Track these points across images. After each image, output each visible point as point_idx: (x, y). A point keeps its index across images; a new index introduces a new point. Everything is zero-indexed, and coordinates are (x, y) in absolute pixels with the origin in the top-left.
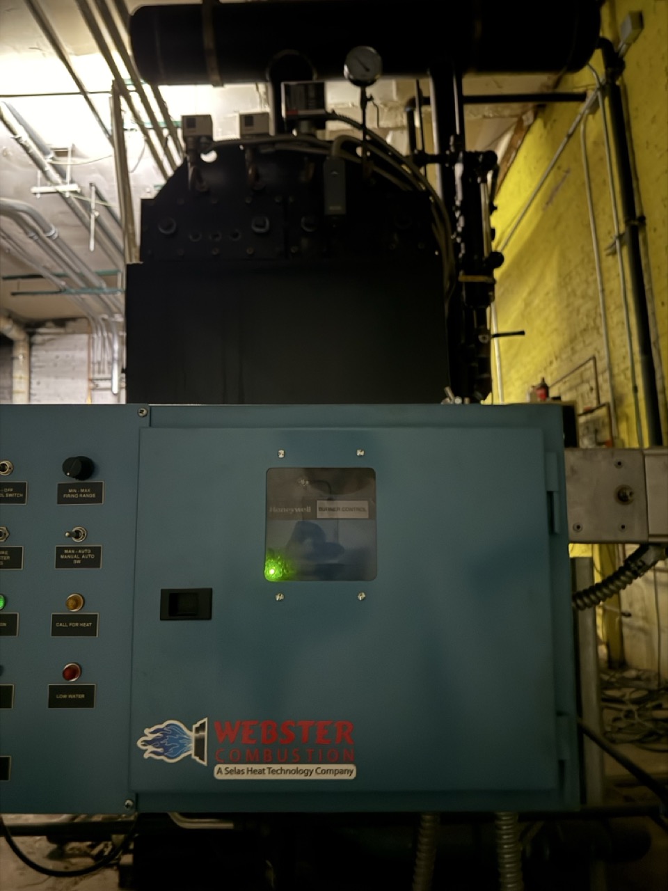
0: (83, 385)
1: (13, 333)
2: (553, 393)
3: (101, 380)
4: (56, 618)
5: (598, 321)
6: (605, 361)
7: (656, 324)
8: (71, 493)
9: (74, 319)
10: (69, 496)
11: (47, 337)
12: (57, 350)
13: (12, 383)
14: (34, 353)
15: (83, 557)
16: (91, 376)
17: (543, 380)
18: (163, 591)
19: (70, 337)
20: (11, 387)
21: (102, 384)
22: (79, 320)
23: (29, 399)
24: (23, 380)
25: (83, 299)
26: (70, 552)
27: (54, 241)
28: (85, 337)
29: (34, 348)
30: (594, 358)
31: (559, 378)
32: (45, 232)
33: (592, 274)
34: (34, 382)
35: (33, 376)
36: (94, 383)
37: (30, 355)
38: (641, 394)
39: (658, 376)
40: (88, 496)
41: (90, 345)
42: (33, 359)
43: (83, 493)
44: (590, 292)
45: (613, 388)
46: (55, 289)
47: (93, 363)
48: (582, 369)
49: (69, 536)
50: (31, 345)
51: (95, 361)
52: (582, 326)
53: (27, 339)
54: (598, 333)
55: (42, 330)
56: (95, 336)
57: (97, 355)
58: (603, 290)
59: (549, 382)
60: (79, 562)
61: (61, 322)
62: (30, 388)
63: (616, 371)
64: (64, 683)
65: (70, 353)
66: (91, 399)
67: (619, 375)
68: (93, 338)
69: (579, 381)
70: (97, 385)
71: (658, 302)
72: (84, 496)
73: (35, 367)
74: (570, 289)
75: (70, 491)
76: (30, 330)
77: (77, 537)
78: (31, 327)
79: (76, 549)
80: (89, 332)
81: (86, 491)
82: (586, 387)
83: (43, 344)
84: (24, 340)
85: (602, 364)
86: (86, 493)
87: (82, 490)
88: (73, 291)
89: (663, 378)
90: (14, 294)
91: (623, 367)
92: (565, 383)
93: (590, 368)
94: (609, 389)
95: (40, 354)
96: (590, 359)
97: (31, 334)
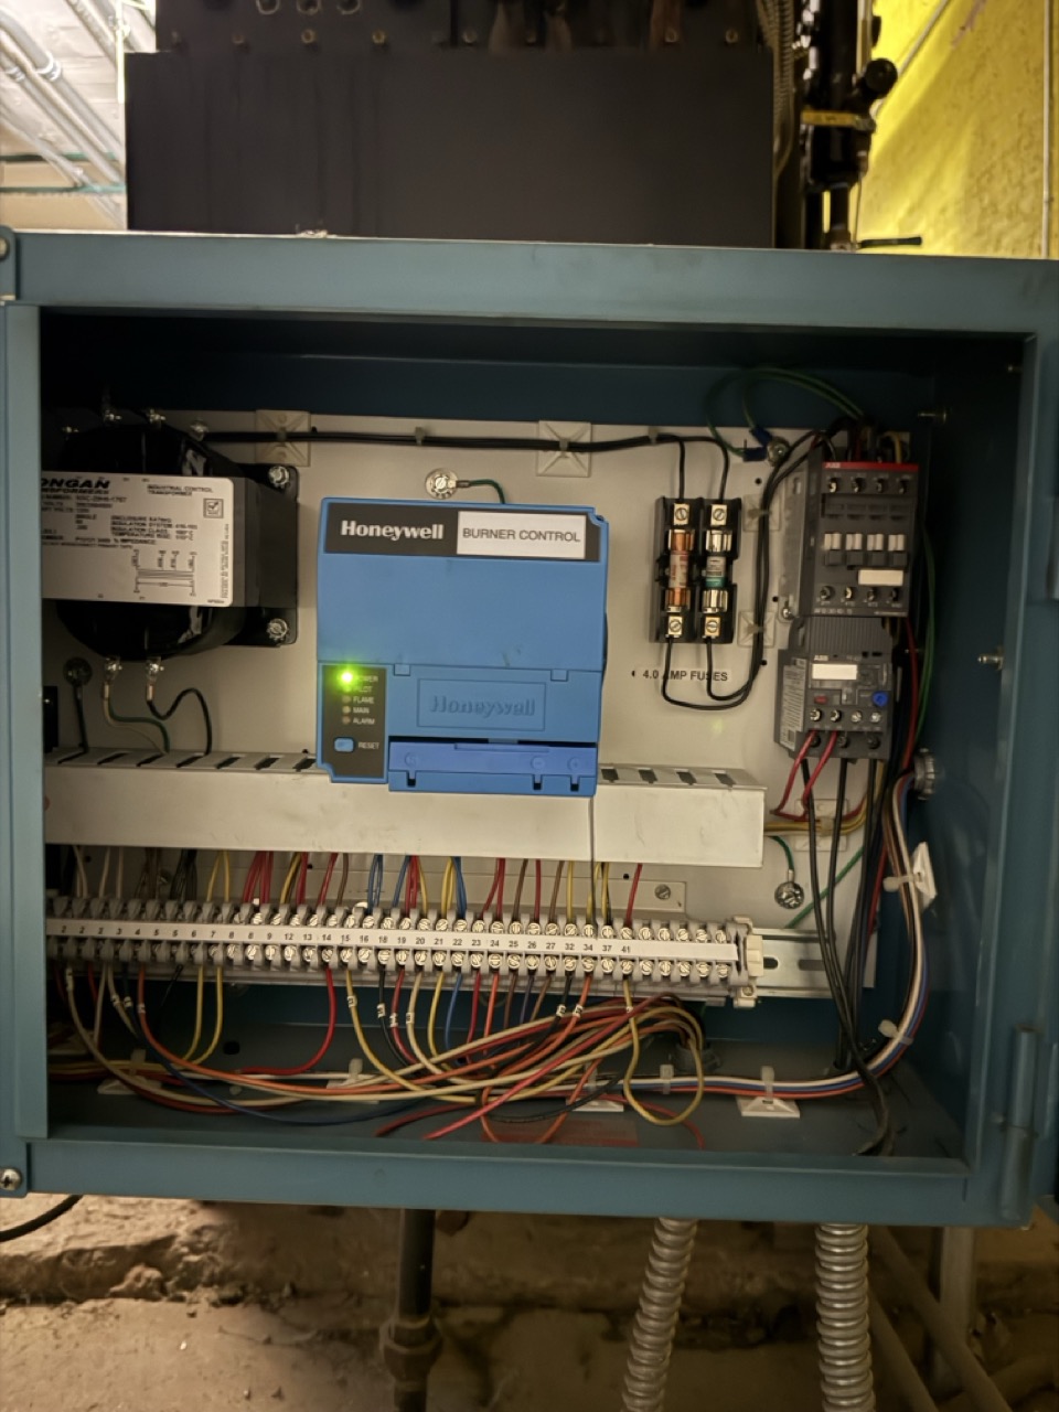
27: (54, 84)
32: (36, 67)
33: (1033, 170)
44: (1025, 206)
46: (67, 184)
74: (986, 201)
88: (97, 188)
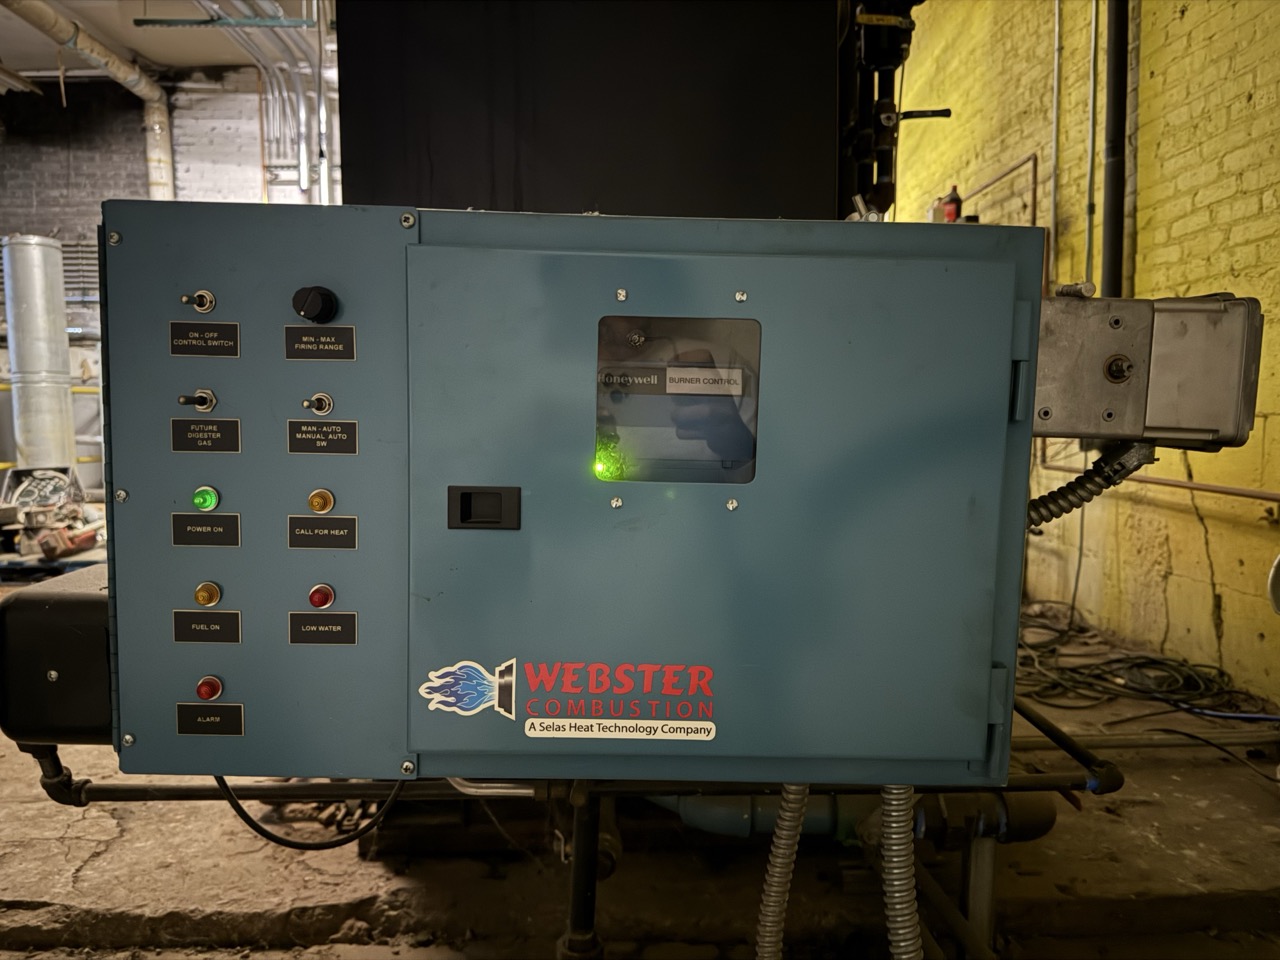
0: (256, 175)
1: (143, 88)
2: (967, 210)
3: (282, 167)
4: (295, 523)
5: (1046, 99)
6: (1051, 163)
7: (1136, 107)
8: (306, 343)
9: (235, 68)
10: (303, 346)
11: (195, 96)
12: (212, 117)
13: (147, 168)
14: (177, 122)
15: (330, 436)
16: (267, 163)
17: (955, 188)
18: (450, 489)
19: (232, 96)
20: (146, 175)
21: (284, 175)
22: (243, 70)
23: (175, 195)
24: (162, 165)
25: (247, 34)
26: (310, 429)
28: (255, 98)
29: (176, 113)
30: (1035, 159)
31: (977, 188)
33: (1047, 22)
34: (181, 167)
35: (178, 158)
36: (271, 172)
37: (171, 126)
38: (1099, 216)
39: (1128, 189)
40: (331, 347)
41: (263, 112)
42: (176, 131)
43: (324, 343)
44: (1040, 51)
45: (1057, 206)
46: (206, 17)
47: (269, 141)
48: (1015, 173)
49: (309, 407)
50: (171, 109)
51: (272, 137)
52: (1022, 106)
53: (165, 98)
54: (1045, 118)
55: (186, 85)
56: (270, 97)
57: (275, 128)
58: (1061, 49)
59: (962, 193)
60: (324, 444)
61: (216, 72)
62: (175, 178)
63: (1064, 180)
64: (311, 610)
65: (232, 124)
66: (269, 197)
67: (1068, 185)
68: (266, 100)
69: (1007, 192)
70: (277, 176)
71: (1144, 72)
72: (326, 347)
73: (179, 145)
74: (1009, 46)
75: (305, 339)
76: (170, 84)
77: (320, 408)
78: (170, 78)
79: (320, 425)
80: (261, 91)
81: (328, 340)
82: (1016, 203)
83: (189, 108)
84: (159, 100)
85: (1045, 168)
86: (328, 343)
87: (323, 339)
88: (231, 21)
89: (1135, 192)
90: (139, 23)
91: (1076, 173)
92: (986, 194)
93: (1026, 173)
94: (1052, 207)
95: (185, 123)
96: (1029, 159)
97: (170, 91)
